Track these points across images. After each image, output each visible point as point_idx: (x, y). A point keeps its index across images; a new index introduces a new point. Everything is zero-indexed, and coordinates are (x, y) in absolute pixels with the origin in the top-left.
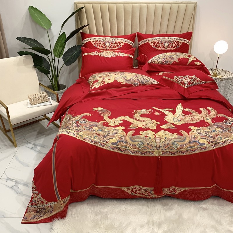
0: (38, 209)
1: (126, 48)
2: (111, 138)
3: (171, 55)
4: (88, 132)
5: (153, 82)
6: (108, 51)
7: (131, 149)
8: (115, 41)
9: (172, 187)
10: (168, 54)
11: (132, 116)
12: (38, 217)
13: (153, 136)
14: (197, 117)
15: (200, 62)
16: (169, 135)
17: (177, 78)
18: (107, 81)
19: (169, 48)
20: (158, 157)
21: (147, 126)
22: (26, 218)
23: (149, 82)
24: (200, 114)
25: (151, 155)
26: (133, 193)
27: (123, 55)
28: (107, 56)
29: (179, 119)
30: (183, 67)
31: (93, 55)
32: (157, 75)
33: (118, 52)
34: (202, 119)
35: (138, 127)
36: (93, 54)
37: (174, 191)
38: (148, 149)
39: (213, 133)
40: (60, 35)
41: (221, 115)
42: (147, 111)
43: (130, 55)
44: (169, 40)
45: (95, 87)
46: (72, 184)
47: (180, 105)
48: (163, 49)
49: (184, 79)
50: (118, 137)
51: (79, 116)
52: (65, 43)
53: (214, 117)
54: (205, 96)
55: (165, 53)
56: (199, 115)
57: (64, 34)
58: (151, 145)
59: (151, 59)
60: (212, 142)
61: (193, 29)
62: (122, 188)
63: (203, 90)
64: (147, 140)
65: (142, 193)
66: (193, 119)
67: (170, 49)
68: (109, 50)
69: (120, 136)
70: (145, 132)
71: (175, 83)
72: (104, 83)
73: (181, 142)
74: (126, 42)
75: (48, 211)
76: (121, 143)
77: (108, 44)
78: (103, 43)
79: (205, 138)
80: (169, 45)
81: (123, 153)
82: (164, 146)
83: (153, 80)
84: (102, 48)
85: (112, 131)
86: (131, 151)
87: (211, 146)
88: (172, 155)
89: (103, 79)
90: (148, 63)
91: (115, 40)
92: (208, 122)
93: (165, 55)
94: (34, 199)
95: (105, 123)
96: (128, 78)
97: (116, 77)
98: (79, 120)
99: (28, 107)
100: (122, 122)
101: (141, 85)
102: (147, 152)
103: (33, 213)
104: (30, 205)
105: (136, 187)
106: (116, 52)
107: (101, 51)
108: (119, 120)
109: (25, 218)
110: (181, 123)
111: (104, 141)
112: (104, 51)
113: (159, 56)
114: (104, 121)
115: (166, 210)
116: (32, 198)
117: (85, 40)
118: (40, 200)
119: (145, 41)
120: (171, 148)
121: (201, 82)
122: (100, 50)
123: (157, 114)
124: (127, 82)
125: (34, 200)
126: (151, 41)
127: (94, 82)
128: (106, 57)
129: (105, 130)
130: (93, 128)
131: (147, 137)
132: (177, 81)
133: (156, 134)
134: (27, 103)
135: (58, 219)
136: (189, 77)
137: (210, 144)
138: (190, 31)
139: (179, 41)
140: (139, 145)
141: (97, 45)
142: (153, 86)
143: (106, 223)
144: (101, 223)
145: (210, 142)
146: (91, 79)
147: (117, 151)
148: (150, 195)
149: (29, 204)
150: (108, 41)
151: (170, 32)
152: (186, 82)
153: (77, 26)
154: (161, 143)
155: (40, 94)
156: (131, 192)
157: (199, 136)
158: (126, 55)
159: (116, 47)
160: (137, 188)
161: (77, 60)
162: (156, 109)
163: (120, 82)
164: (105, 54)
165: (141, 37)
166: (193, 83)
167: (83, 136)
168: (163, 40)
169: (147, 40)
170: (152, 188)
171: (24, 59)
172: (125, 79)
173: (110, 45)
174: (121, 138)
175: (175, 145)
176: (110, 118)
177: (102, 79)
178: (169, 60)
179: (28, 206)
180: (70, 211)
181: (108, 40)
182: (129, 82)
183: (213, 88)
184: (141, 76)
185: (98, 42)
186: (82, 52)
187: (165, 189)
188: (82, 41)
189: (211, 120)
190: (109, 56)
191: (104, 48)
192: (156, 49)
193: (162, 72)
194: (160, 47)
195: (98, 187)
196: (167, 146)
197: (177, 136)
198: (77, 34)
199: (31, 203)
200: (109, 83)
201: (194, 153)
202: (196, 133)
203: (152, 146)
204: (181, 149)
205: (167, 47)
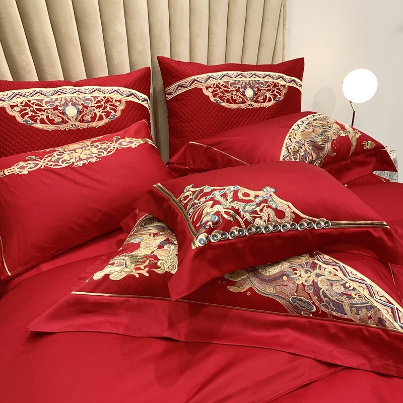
8: (95, 98)
19: (257, 102)
28: (81, 159)
44: (252, 78)
48: (243, 106)
67: (259, 104)
74: (130, 99)
77: (71, 111)
78: (54, 109)
80: (255, 94)
91: (94, 94)
126: (206, 85)
139: (278, 81)
141: (32, 118)
150: (71, 100)
168: (238, 79)
169: (195, 80)
173: (80, 112)
181: (68, 96)
185: (35, 107)
190: (89, 158)
192: (223, 107)
194: (235, 102)
205: (252, 100)
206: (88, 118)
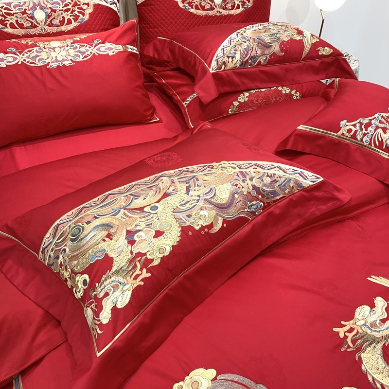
19: (225, 8)
27: (110, 49)
68: (48, 34)
77: (40, 15)
78: (23, 13)
84: (24, 32)
106: (81, 41)
112: (41, 44)
158: (120, 48)
191: (32, 31)
192: (192, 14)
205: (221, 7)
206: (56, 22)
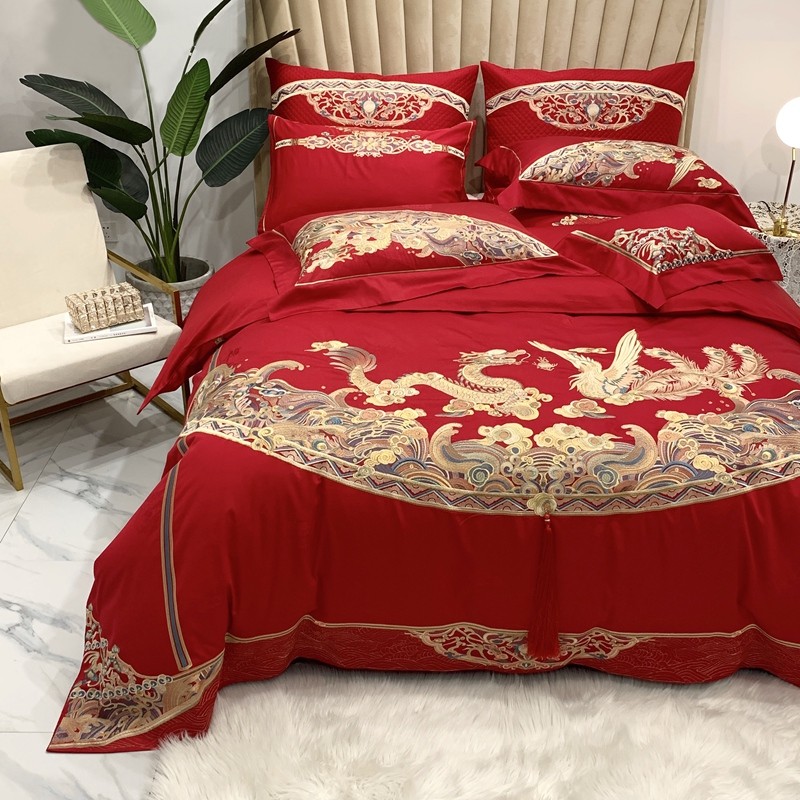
0: (108, 702)
1: (439, 121)
2: (373, 450)
3: (607, 149)
4: (293, 426)
5: (535, 250)
6: (371, 134)
7: (446, 487)
8: (398, 94)
9: (595, 631)
10: (598, 147)
11: (452, 374)
12: (109, 733)
13: (526, 444)
14: (689, 378)
15: (719, 178)
16: (583, 440)
17: (626, 238)
18: (364, 246)
19: (602, 121)
20: (544, 518)
21: (506, 409)
22: (66, 735)
23: (522, 250)
24: (702, 368)
25: (516, 511)
26: (451, 650)
27: (427, 147)
28: (365, 150)
29: (624, 384)
30: (655, 195)
31: (313, 147)
32: (554, 224)
33: (406, 137)
34: (707, 385)
35: (472, 413)
36: (312, 142)
37: (600, 646)
38: (508, 488)
39: (746, 436)
40: (187, 71)
41: (780, 373)
42: (510, 355)
43: (452, 150)
44: (602, 91)
45: (318, 268)
46: (234, 613)
47: (632, 335)
48: (581, 127)
49: (652, 239)
50: (399, 445)
51: (259, 372)
52: (207, 98)
53: (752, 379)
54: (725, 305)
55: (585, 144)
56: (697, 371)
57: (203, 65)
58: (519, 474)
59: (532, 166)
60: (740, 467)
61: (696, 50)
62: (414, 631)
63: (720, 282)
64: (506, 457)
65: (485, 652)
66: (676, 385)
67: (606, 126)
68: (373, 127)
69: (407, 443)
70: (498, 427)
71: (616, 254)
72: (353, 251)
73: (627, 464)
74: (440, 99)
75: (144, 710)
76: (411, 466)
77: (369, 107)
78: (352, 103)
79: (716, 452)
80: (602, 112)
81: (418, 502)
82: (565, 479)
83: (536, 242)
84: (347, 121)
85: (380, 423)
86: (448, 496)
87: (735, 482)
88: (595, 512)
89: (350, 238)
90: (520, 178)
91: (399, 91)
92: (731, 397)
93: (585, 151)
94: (93, 667)
95: (355, 394)
96: (442, 236)
97: (397, 232)
98: (259, 385)
99: (67, 338)
100: (415, 392)
101: (490, 261)
102: (503, 499)
103: (88, 717)
104: (78, 690)
105: (463, 629)
106: (400, 135)
107: (342, 133)
108: (405, 386)
109: (59, 733)
110: (630, 399)
111: (351, 460)
112: (356, 134)
113: (565, 155)
114: (352, 390)
115: (572, 714)
116: (85, 666)
117: (284, 88)
118: (115, 671)
119: (513, 95)
120: (590, 486)
121: (713, 251)
122: (341, 129)
123: (545, 365)
124: (439, 250)
125: (91, 674)
126: (535, 98)
127: (317, 248)
128: (362, 154)
129: (355, 420)
130: (311, 412)
131: (505, 446)
132: (624, 246)
133: (536, 438)
134: (61, 326)
135: (181, 739)
136: (668, 232)
137: (731, 475)
138: (686, 58)
139: (641, 95)
140: (475, 473)
141: (329, 109)
142: (535, 265)
143: (354, 753)
144: (334, 753)
145: (731, 466)
146: (305, 237)
147: (395, 495)
148: (516, 660)
149: (73, 688)
150: (372, 95)
151: (610, 62)
152: (656, 250)
153: (251, 38)
154: (554, 470)
155: (112, 291)
156: (446, 648)
157: (692, 444)
158: (440, 148)
159: (400, 117)
160: (467, 633)
161: (251, 165)
162: (544, 347)
163: (411, 249)
164: (359, 143)
165: (496, 79)
166: (683, 256)
167: (274, 440)
168: (581, 91)
169: (521, 92)
170: (522, 633)
171: (51, 160)
172: (433, 241)
173: (379, 109)
174: (411, 447)
175: (606, 477)
176: (374, 377)
177: (344, 236)
178: (601, 169)
179: (71, 693)
180: (223, 713)
181: (370, 90)
182: (445, 251)
183: (759, 276)
184: (493, 229)
185: (334, 98)
186: (269, 135)
187: (570, 636)
188: (273, 93)
189: (742, 389)
190: (373, 151)
191: (357, 122)
192: (554, 127)
193: (574, 214)
194: (571, 121)
195: (324, 625)
196: (576, 478)
197: (612, 444)
198: (252, 64)
199: (80, 683)
200: (371, 252)
201: (674, 504)
202: (682, 434)
203: (522, 478)
204: (625, 489)
205: (596, 119)
206: (385, 115)
